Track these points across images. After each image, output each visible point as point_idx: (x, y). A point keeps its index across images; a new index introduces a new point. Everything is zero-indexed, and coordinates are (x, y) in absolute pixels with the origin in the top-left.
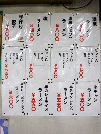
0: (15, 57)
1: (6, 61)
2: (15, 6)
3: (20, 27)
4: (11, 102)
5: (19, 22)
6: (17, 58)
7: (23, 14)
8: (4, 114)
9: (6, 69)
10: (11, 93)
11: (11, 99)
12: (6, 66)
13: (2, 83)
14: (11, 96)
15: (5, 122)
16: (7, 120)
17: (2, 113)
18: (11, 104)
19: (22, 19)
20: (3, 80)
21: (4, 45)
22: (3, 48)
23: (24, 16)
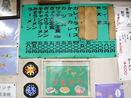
0: (126, 38)
1: (120, 40)
2: (122, 2)
3: (127, 16)
4: (125, 70)
5: (126, 13)
6: (128, 38)
7: (128, 7)
8: (121, 79)
9: (120, 46)
10: (125, 63)
11: (125, 68)
12: (120, 44)
13: (118, 56)
14: (125, 66)
15: (121, 86)
16: (123, 84)
17: (119, 79)
18: (126, 72)
19: (128, 11)
20: (118, 54)
21: (117, 29)
22: (117, 31)
23: (129, 9)
